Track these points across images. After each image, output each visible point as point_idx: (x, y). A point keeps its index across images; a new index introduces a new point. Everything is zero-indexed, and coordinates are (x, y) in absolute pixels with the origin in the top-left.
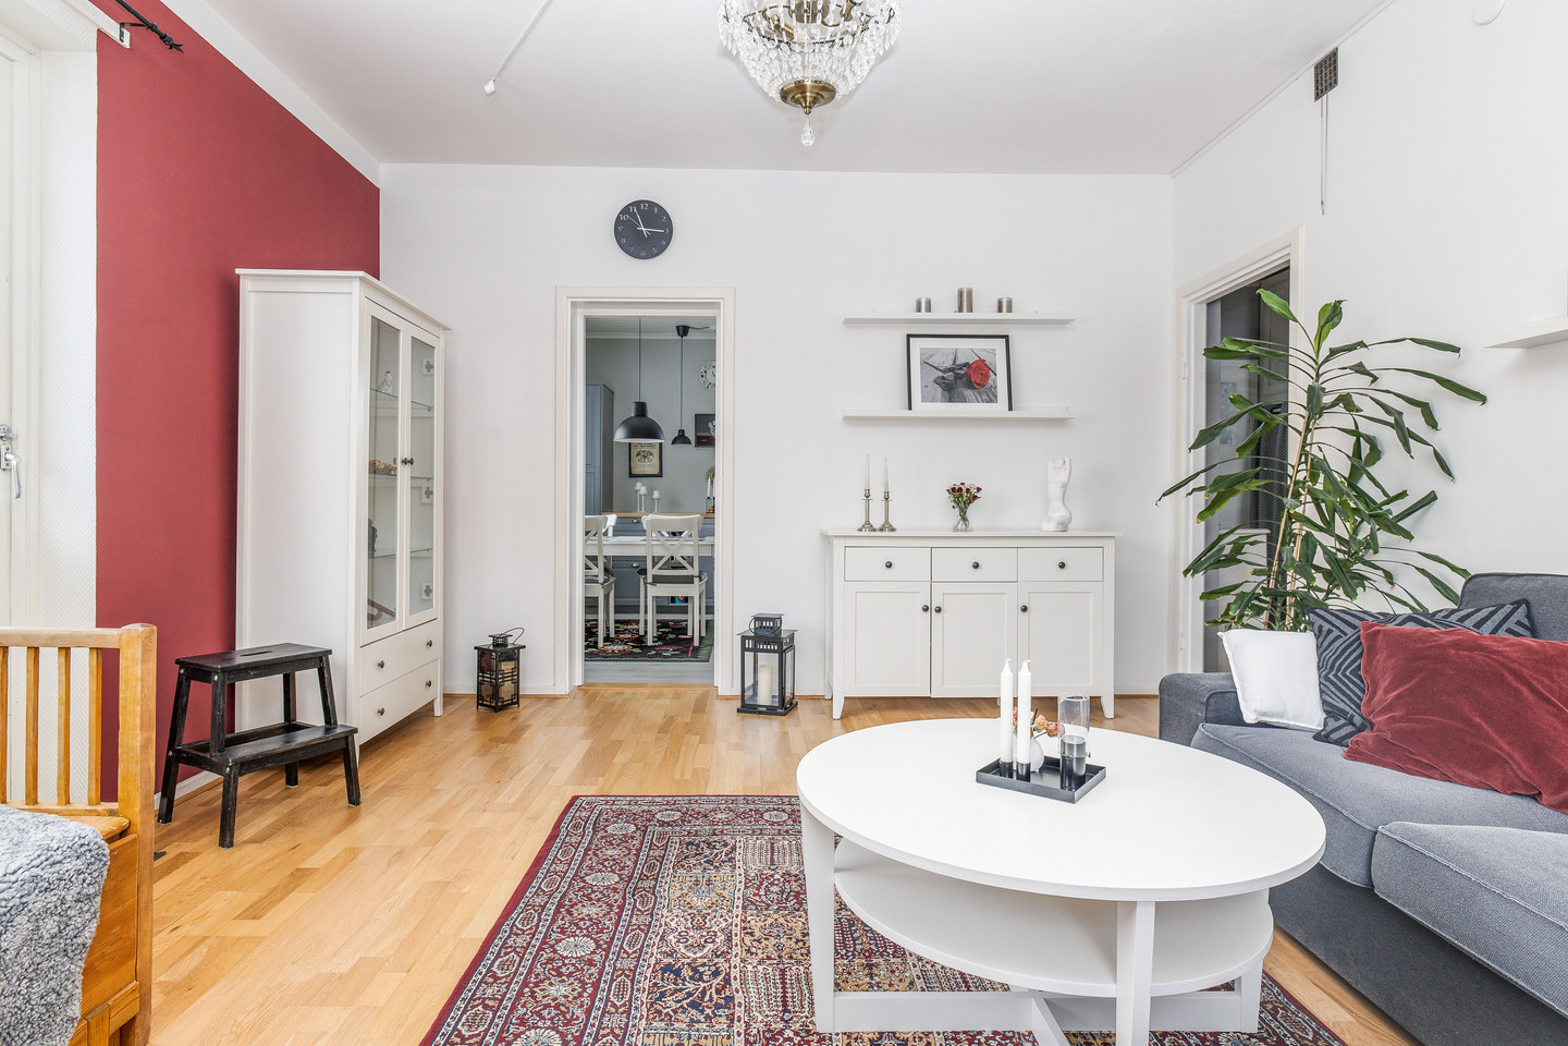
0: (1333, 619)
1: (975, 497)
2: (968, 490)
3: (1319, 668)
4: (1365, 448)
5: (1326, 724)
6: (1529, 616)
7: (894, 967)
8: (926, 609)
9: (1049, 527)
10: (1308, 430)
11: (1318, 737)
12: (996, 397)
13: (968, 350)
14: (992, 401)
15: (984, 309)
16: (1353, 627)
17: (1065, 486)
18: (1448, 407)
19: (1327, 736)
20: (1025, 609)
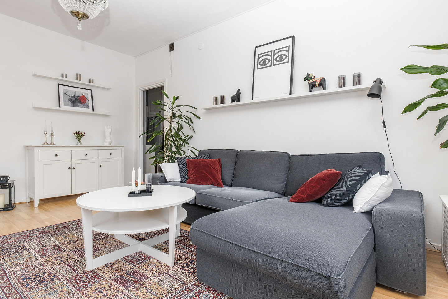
0: (181, 159)
1: (84, 135)
2: (81, 133)
3: (179, 169)
4: (180, 126)
5: (181, 179)
6: (209, 156)
7: (101, 252)
8: (70, 168)
9: (106, 144)
10: (171, 122)
11: (180, 182)
12: (89, 107)
13: (79, 92)
14: (87, 108)
15: (84, 81)
16: (185, 160)
17: (110, 133)
18: (194, 119)
19: (182, 181)
20: (101, 166)
